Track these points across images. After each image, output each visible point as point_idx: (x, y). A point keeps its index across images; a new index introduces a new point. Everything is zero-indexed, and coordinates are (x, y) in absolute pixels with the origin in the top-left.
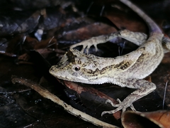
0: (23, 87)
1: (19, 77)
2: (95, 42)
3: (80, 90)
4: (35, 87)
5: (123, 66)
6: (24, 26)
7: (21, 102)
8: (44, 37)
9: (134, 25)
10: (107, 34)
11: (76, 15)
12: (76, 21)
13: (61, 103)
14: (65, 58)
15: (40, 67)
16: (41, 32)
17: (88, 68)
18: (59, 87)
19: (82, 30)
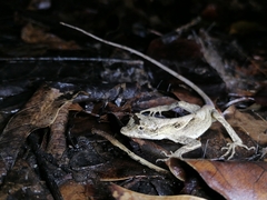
0: (100, 137)
1: (97, 129)
2: (160, 109)
3: (142, 143)
4: (108, 137)
5: (177, 126)
6: (108, 95)
7: (98, 149)
8: (122, 104)
9: (194, 99)
10: (170, 103)
11: (150, 90)
12: (149, 94)
13: (126, 150)
14: (132, 121)
15: (115, 126)
16: (120, 100)
17: (150, 128)
18: (127, 141)
19: (153, 101)
